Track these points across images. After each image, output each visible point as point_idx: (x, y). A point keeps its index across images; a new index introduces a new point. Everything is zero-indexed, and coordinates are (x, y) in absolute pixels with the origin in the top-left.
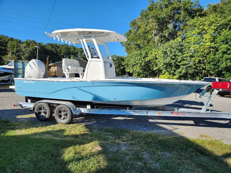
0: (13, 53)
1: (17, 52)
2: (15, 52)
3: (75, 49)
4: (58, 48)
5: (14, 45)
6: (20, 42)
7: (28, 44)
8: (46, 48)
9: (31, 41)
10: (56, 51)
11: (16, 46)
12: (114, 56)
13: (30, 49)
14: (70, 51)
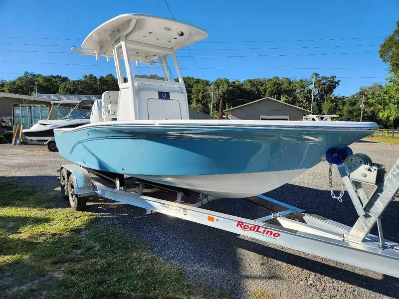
0: (198, 101)
1: (203, 99)
2: (200, 98)
3: (290, 83)
4: (262, 86)
5: (200, 90)
6: (207, 83)
7: (217, 85)
8: (243, 88)
9: (222, 80)
10: (258, 90)
11: (202, 90)
12: (377, 88)
13: (220, 91)
14: (282, 89)
